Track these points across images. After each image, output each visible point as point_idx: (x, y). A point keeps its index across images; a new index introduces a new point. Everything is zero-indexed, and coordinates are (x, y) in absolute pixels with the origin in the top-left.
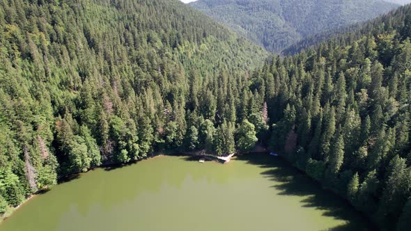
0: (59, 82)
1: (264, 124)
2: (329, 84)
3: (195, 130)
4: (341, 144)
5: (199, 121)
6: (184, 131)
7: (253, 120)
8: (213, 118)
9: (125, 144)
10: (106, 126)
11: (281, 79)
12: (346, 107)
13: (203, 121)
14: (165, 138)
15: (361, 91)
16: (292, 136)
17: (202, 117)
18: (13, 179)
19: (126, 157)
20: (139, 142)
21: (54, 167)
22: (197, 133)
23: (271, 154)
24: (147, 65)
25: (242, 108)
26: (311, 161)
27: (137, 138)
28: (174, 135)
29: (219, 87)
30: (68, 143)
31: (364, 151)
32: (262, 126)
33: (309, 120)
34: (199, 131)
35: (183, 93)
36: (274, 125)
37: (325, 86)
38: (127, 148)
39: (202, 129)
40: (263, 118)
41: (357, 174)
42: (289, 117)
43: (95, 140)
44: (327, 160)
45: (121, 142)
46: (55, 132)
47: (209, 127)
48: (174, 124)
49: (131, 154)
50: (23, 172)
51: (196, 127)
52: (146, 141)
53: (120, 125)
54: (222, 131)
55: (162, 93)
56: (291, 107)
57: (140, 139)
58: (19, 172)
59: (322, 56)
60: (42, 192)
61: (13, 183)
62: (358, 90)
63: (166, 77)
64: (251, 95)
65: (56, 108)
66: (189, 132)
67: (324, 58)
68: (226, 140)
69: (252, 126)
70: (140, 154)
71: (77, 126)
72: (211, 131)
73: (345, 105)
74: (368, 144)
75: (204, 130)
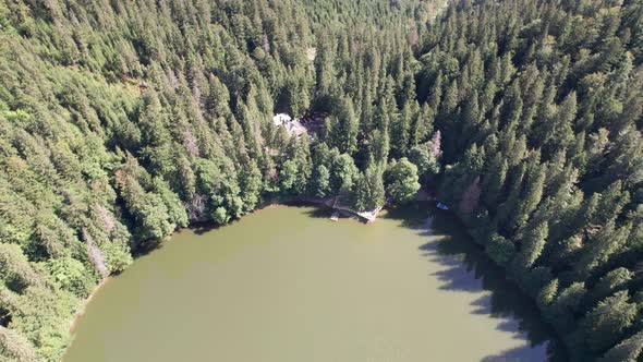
0: (102, 61)
1: (432, 164)
2: (549, 105)
3: (324, 171)
4: (543, 232)
5: (332, 157)
6: (309, 173)
7: (415, 158)
8: (354, 148)
9: (221, 200)
10: (191, 177)
11: (470, 74)
12: (566, 165)
13: (338, 156)
14: (280, 184)
15: (597, 132)
16: (473, 191)
17: (336, 150)
18: (76, 268)
19: (223, 216)
20: (241, 195)
21: (126, 240)
22: (328, 175)
23: (439, 205)
24: (245, 25)
25: (400, 132)
26: (495, 237)
27: (238, 190)
28: (293, 179)
29: (366, 81)
30: (139, 206)
31: (577, 242)
32: (429, 167)
33: (504, 173)
34: (332, 172)
35: (306, 86)
36: (449, 167)
37: (542, 107)
38: (225, 204)
39: (335, 168)
40: (431, 152)
41: (556, 281)
42: (474, 163)
43: (176, 195)
44: (520, 236)
45: (214, 197)
46: (116, 187)
47: (347, 168)
48: (292, 166)
49: (232, 212)
50: (87, 256)
51: (326, 165)
52: (252, 191)
53: (211, 172)
54: (366, 179)
55: (272, 89)
56: (478, 146)
57: (242, 189)
58: (82, 257)
59: (549, 34)
60: (115, 273)
61: (79, 275)
62: (595, 129)
63: (278, 58)
64: (418, 108)
65: (109, 130)
66: (316, 174)
67: (551, 38)
68: (372, 192)
69: (414, 168)
70: (244, 209)
71: (148, 176)
72: (350, 174)
73: (564, 161)
74: (586, 233)
75: (339, 171)
